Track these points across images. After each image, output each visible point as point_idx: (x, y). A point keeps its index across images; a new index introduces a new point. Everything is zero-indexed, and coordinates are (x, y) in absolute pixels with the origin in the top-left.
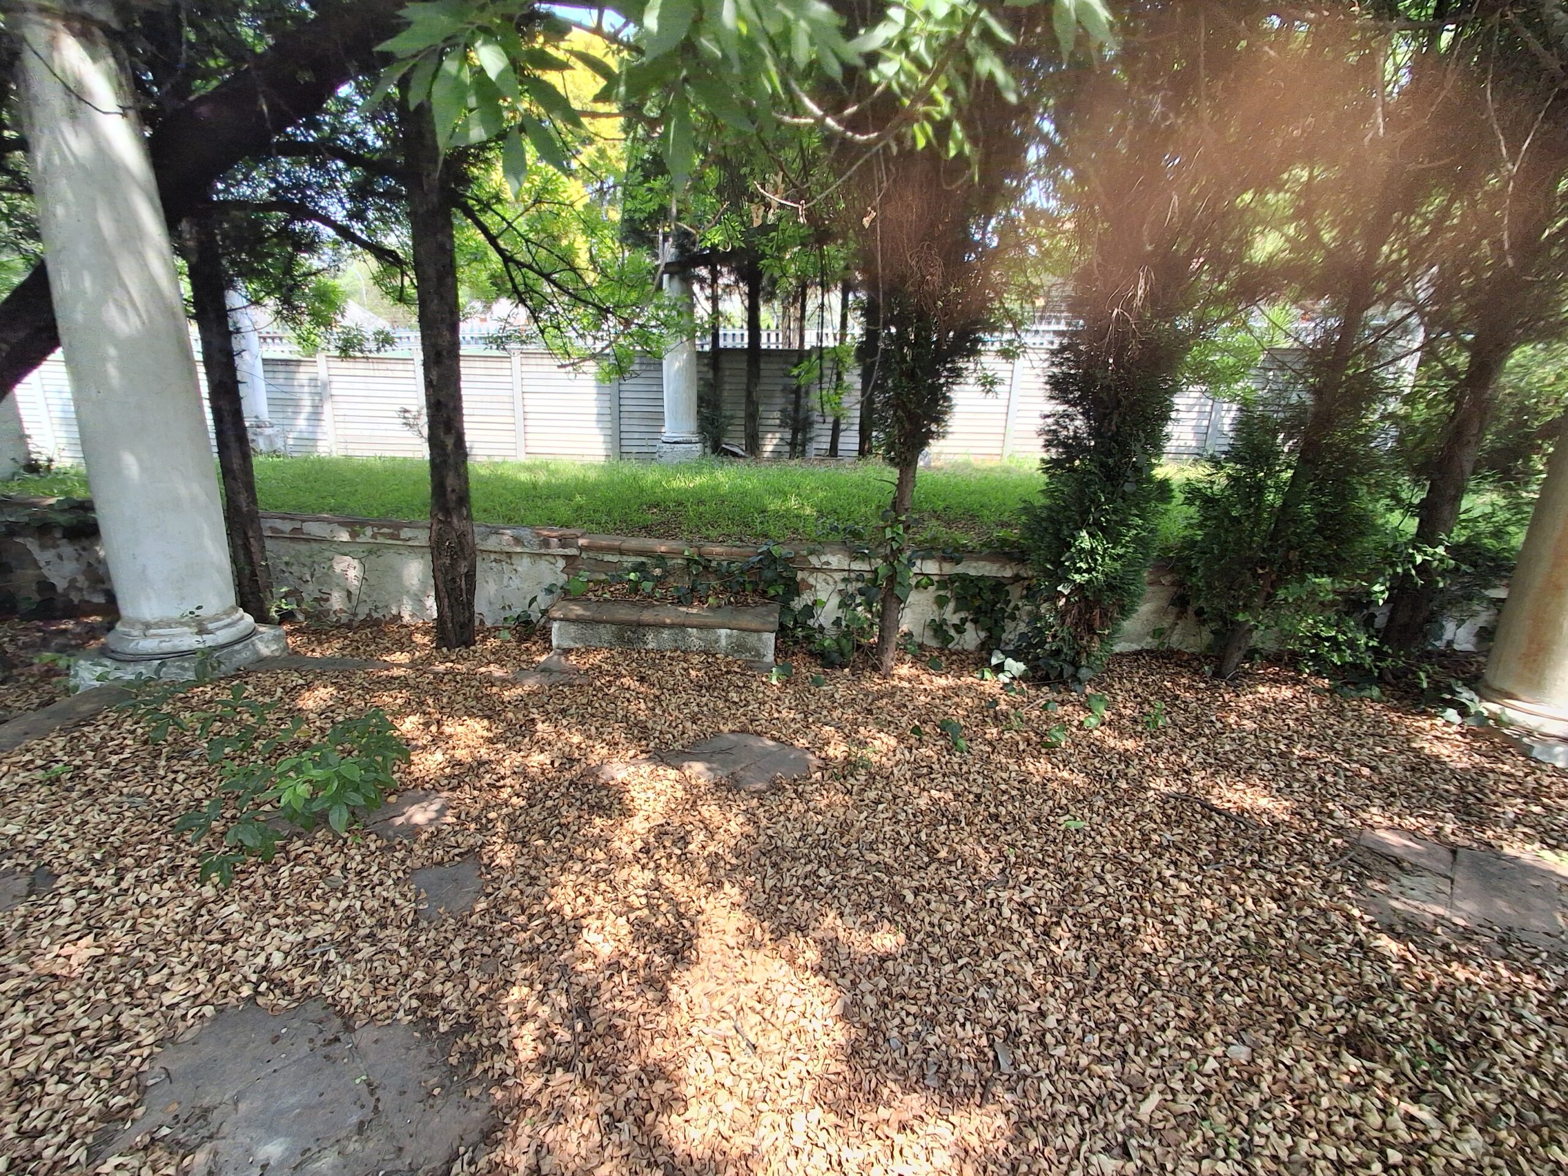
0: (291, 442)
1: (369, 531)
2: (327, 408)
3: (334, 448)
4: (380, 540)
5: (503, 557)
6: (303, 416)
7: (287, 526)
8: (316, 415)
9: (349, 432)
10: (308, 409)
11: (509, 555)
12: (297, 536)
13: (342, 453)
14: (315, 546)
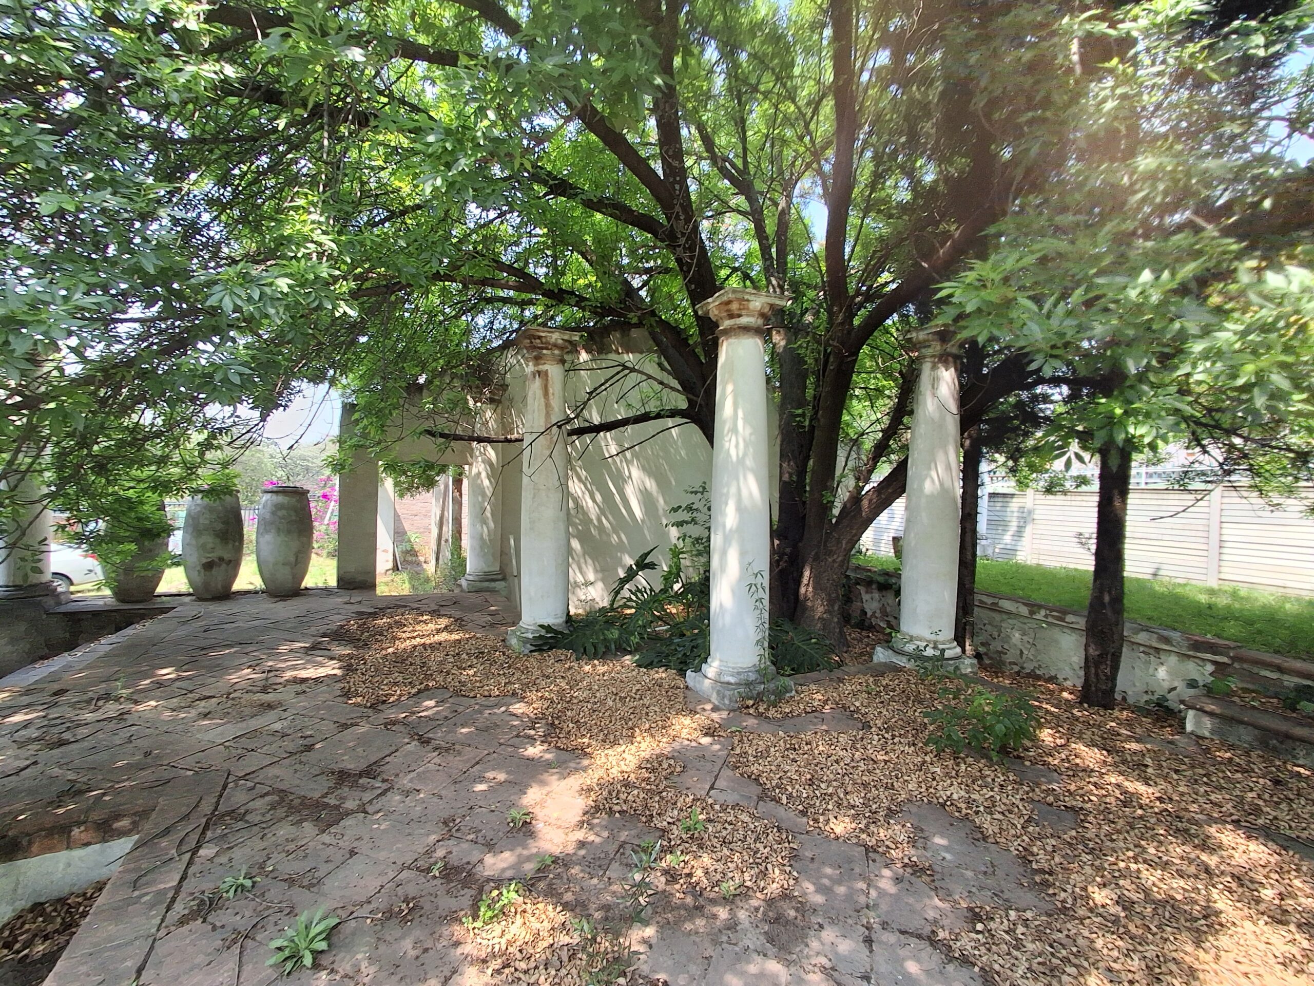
0: (997, 550)
1: (1043, 612)
2: (1029, 529)
3: (1029, 558)
4: (1050, 620)
5: (1151, 651)
6: (1010, 533)
7: (989, 601)
8: (1019, 534)
9: (1042, 547)
10: (1015, 529)
11: (1157, 650)
12: (994, 608)
13: (1035, 562)
14: (1005, 616)
